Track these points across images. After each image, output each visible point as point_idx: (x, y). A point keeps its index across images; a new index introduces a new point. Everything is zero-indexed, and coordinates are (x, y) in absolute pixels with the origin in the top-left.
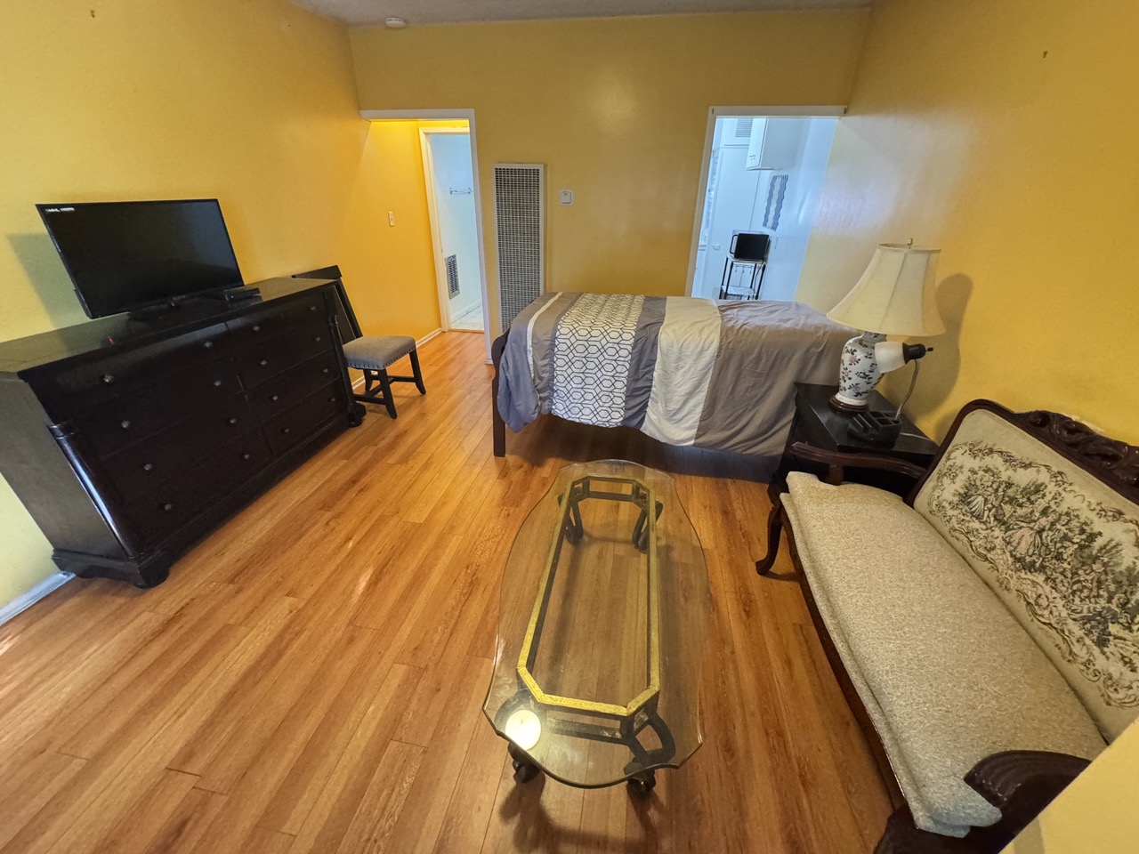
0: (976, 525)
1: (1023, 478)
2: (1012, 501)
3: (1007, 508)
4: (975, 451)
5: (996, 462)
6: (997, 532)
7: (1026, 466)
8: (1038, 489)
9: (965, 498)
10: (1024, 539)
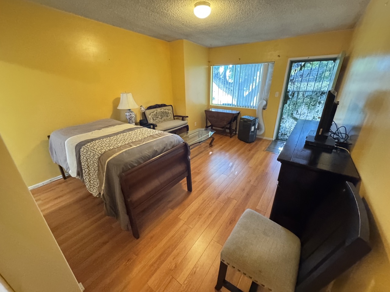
0: (156, 120)
1: (155, 113)
2: (156, 115)
3: (157, 116)
4: (150, 115)
5: (152, 114)
6: (158, 119)
7: (154, 112)
8: (157, 112)
9: (153, 120)
10: (160, 117)
